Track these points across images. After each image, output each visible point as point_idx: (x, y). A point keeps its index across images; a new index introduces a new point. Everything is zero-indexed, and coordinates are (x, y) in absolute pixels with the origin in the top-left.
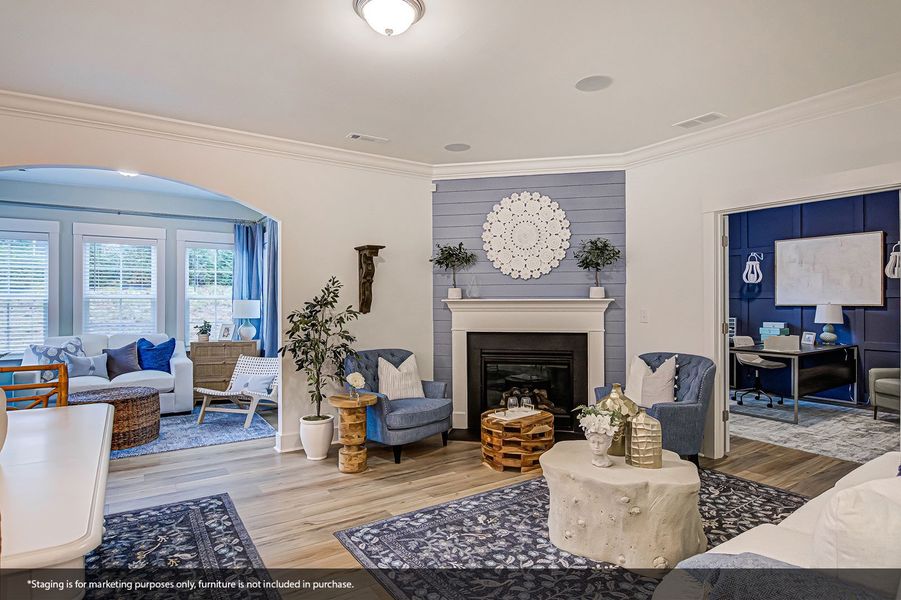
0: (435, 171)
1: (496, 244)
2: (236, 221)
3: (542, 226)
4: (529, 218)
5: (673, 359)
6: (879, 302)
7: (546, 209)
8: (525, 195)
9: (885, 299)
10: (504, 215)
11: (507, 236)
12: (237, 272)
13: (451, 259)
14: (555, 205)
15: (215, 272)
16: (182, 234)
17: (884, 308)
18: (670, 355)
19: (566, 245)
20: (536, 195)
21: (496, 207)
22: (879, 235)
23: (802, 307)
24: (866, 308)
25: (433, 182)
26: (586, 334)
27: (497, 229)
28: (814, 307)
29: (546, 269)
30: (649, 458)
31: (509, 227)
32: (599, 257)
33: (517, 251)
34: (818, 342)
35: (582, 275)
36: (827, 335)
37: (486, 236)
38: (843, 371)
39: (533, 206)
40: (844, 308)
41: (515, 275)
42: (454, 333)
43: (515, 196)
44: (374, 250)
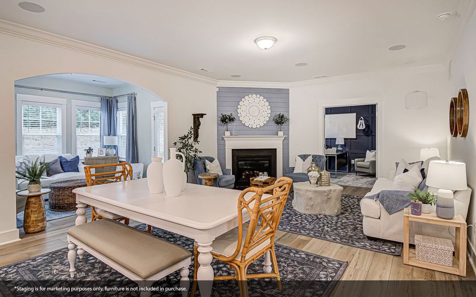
0: (219, 83)
1: (243, 114)
2: (101, 96)
3: (260, 108)
4: (255, 104)
5: (311, 156)
6: (355, 137)
7: (262, 101)
8: (254, 95)
9: (357, 136)
10: (246, 103)
11: (247, 111)
12: (102, 122)
13: (225, 120)
14: (265, 100)
15: (89, 122)
16: (75, 102)
17: (356, 139)
18: (309, 155)
19: (269, 115)
20: (258, 96)
21: (243, 99)
22: (355, 114)
23: (331, 139)
24: (351, 139)
25: (217, 87)
26: (276, 149)
27: (243, 108)
28: (335, 139)
29: (262, 124)
30: (326, 184)
31: (248, 107)
32: (281, 120)
33: (251, 117)
34: (338, 151)
35: (274, 126)
36: (340, 148)
37: (239, 111)
38: (344, 161)
39: (257, 100)
40: (345, 139)
41: (250, 126)
42: (226, 150)
43: (250, 95)
44: (202, 115)
